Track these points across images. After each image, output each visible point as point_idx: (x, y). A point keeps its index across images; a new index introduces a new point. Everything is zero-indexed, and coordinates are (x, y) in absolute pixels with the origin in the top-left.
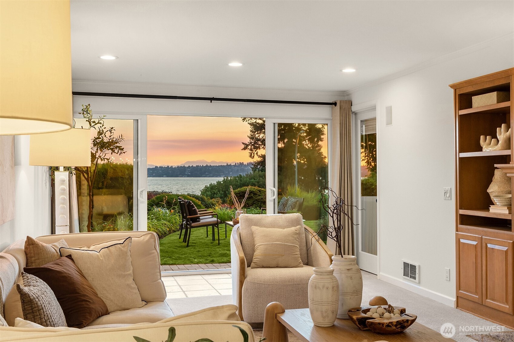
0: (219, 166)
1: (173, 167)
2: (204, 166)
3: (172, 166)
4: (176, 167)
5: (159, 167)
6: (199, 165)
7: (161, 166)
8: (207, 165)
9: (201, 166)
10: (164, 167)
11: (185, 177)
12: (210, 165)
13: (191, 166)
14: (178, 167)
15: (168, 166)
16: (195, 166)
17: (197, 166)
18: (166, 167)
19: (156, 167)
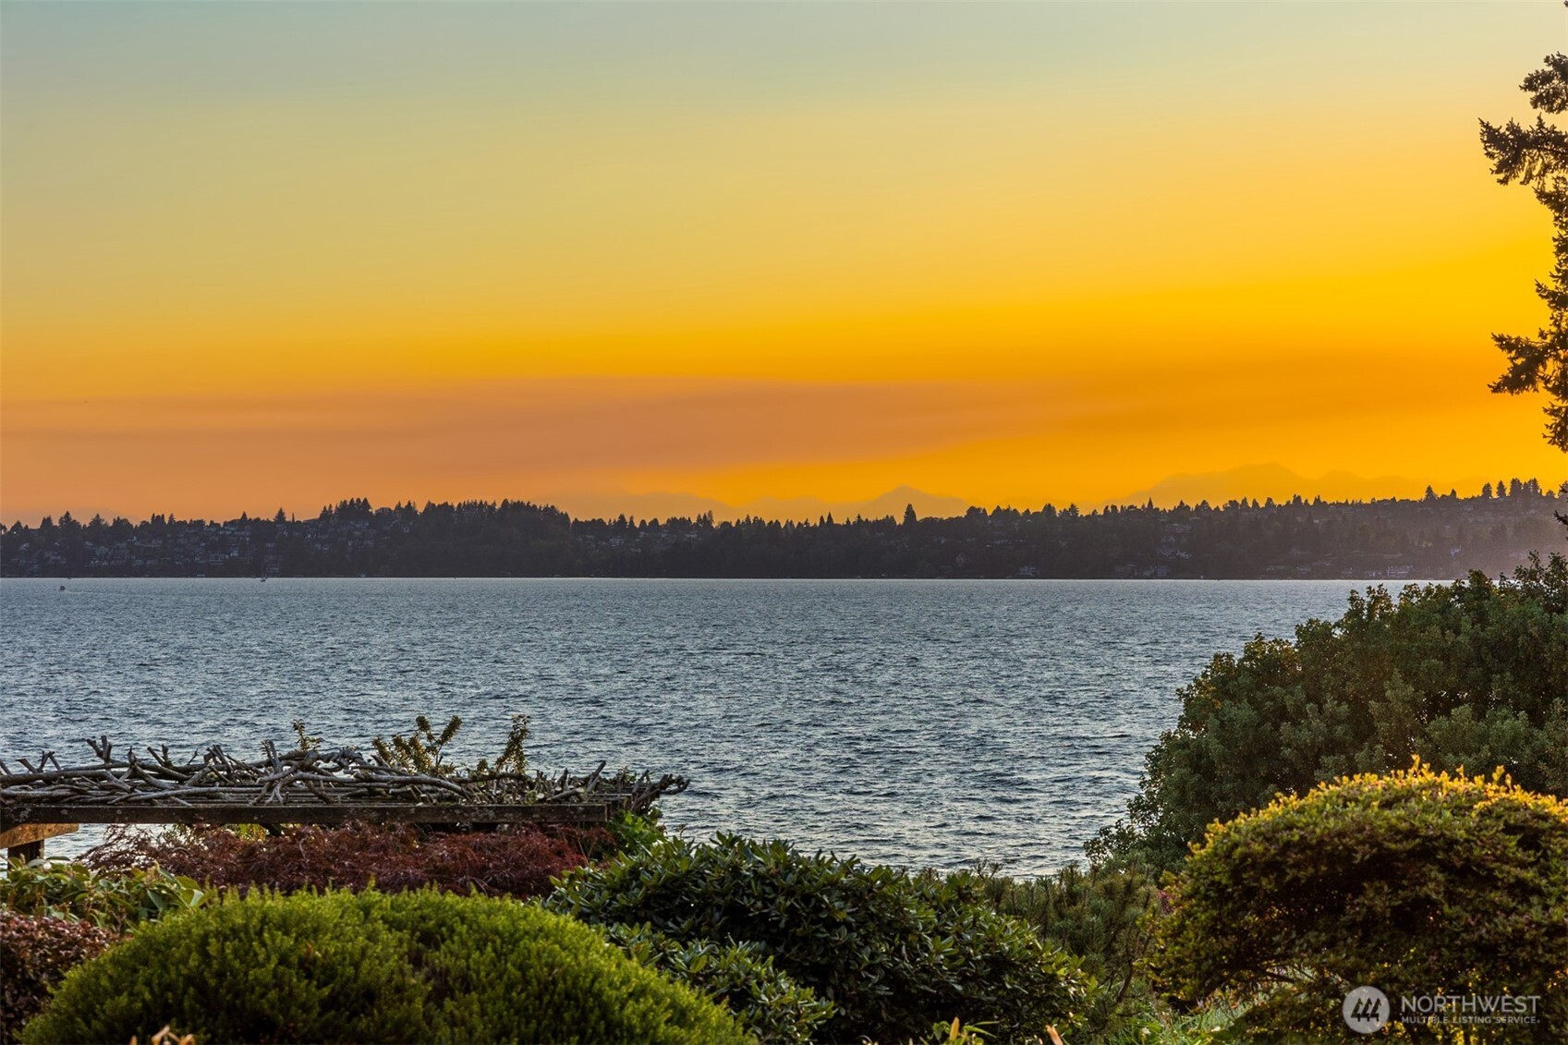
0: (1376, 505)
1: (1083, 512)
2: (1276, 503)
4: (1101, 512)
5: (989, 513)
6: (1244, 501)
7: (1004, 507)
8: (1297, 499)
9: (1262, 505)
10: (1021, 511)
11: (1154, 576)
12: (1317, 500)
13: (1193, 507)
14: (1111, 513)
15: (1049, 508)
16: (1218, 503)
17: (1233, 503)
19: (973, 511)
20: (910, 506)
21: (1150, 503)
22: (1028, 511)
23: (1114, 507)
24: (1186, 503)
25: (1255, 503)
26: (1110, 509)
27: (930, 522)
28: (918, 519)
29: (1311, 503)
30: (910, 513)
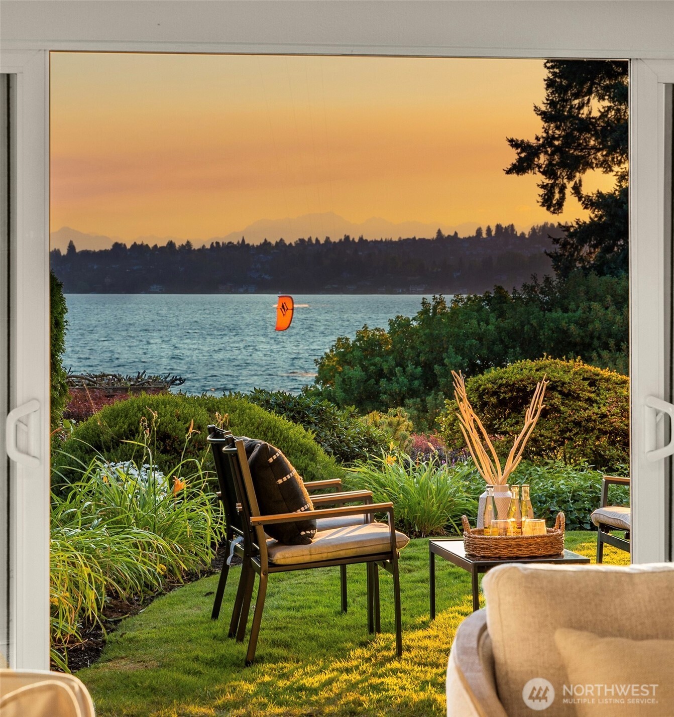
0: (402, 242)
2: (332, 240)
3: (188, 242)
5: (128, 247)
6: (310, 239)
7: (139, 243)
8: (347, 238)
10: (151, 246)
13: (273, 243)
14: (216, 247)
15: (171, 244)
16: (291, 239)
17: (302, 241)
18: (162, 248)
20: (71, 242)
21: (243, 241)
22: (156, 246)
23: (217, 243)
24: (268, 240)
25: (317, 240)
26: (215, 245)
27: (86, 253)
28: (78, 250)
29: (357, 240)
30: (71, 247)
